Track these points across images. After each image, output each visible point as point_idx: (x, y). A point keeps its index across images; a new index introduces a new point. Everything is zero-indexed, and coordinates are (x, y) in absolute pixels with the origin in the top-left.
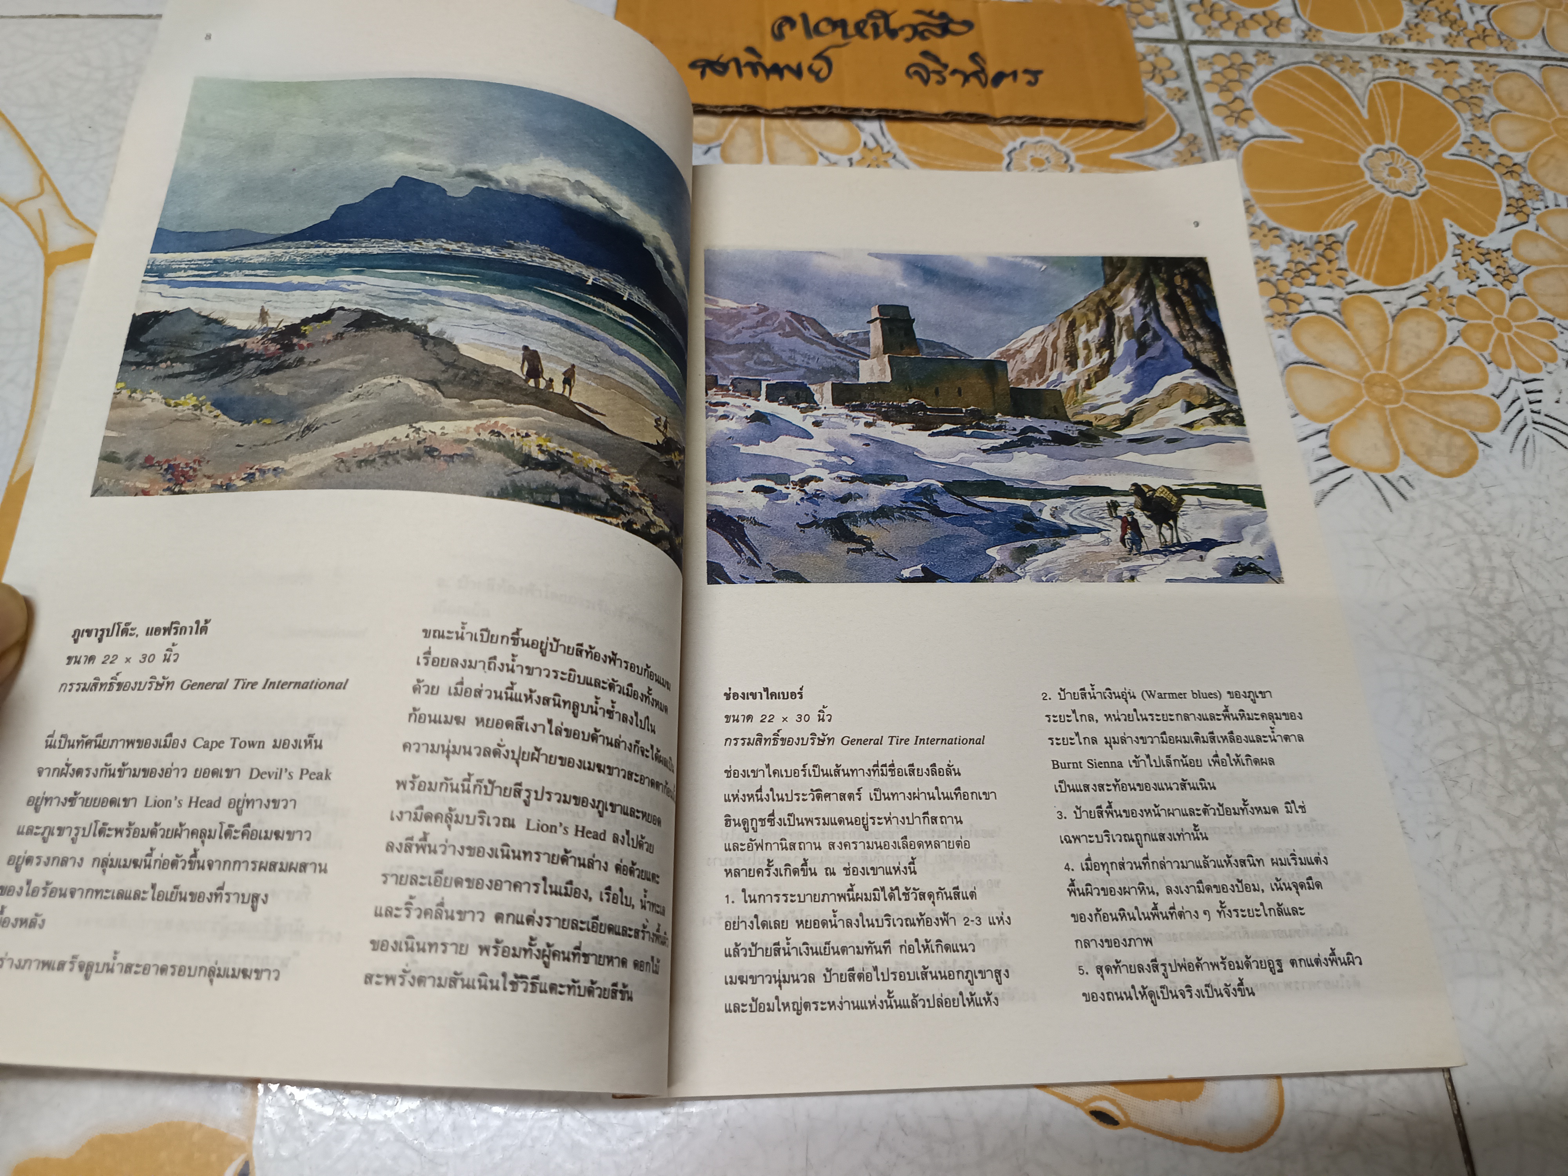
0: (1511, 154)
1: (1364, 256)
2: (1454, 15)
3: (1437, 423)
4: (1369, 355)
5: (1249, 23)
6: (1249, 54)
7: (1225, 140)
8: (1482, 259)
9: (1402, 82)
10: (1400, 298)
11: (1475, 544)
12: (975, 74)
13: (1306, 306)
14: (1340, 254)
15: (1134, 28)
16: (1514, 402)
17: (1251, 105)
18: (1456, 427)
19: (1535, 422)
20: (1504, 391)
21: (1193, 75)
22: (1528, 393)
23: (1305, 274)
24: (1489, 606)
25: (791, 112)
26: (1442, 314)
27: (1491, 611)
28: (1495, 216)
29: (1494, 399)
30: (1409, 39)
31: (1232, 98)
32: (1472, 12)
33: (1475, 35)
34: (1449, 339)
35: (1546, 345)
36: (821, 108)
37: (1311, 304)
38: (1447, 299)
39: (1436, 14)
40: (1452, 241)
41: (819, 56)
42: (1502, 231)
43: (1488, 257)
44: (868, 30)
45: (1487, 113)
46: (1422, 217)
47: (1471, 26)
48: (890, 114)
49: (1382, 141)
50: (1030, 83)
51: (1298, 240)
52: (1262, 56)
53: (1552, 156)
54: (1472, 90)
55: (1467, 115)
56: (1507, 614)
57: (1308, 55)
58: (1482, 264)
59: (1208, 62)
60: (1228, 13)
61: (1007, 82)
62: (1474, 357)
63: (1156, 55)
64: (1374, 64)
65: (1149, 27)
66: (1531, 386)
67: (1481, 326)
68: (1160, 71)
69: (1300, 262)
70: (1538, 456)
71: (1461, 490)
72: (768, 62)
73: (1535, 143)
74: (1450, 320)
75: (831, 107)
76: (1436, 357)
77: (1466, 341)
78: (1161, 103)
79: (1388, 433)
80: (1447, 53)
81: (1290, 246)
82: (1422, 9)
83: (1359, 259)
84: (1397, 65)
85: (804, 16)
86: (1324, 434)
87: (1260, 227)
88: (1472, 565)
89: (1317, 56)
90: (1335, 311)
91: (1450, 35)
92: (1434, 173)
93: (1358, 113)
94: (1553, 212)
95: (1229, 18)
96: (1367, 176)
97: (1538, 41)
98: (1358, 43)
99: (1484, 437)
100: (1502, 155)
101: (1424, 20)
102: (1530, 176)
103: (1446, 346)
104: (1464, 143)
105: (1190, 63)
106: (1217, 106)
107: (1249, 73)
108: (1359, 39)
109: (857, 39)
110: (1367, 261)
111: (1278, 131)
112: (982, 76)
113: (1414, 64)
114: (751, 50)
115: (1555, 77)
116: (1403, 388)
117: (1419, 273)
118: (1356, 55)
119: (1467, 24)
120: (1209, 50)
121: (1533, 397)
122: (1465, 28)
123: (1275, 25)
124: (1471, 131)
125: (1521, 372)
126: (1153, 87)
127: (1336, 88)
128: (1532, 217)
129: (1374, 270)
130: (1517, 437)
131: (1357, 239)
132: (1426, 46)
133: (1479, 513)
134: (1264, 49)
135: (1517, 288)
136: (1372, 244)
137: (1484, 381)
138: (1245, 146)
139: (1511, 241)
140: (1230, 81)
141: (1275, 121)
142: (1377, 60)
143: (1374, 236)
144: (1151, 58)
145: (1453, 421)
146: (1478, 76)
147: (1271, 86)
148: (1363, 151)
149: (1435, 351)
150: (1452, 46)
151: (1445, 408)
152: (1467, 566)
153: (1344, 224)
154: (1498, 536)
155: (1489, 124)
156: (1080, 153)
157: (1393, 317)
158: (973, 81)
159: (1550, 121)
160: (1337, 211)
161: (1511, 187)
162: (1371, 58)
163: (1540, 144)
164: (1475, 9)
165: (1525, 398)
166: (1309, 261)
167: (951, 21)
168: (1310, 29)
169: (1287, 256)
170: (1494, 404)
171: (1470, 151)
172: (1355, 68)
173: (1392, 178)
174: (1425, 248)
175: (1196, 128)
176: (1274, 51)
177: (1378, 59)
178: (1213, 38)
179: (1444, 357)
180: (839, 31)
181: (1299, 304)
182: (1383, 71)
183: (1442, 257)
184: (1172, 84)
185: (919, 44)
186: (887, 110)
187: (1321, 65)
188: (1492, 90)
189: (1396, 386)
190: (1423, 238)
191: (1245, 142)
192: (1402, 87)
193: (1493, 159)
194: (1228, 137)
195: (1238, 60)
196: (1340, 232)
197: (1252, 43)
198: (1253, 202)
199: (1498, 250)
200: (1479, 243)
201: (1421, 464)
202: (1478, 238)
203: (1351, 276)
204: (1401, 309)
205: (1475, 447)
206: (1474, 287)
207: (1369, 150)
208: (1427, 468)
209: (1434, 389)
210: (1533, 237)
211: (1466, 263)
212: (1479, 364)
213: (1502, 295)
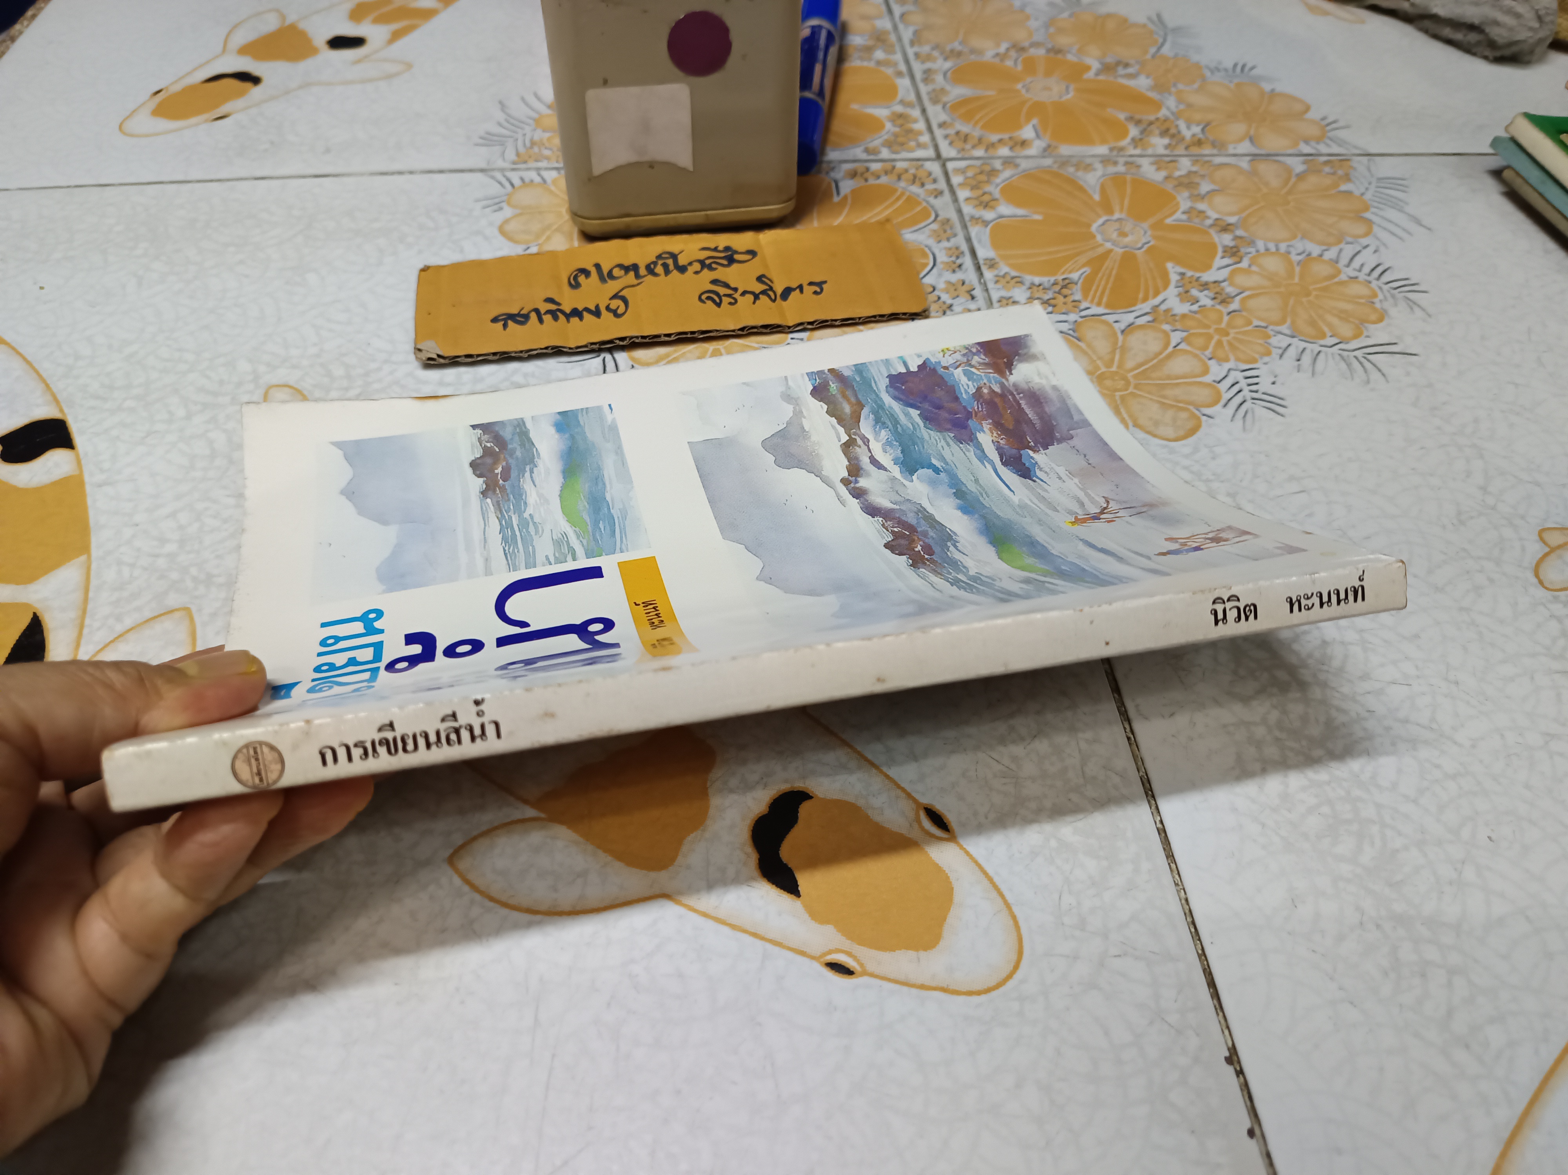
0: (1225, 218)
1: (1096, 293)
2: (1173, 132)
3: (1164, 404)
4: (1100, 358)
5: (999, 145)
6: (997, 164)
7: (974, 221)
8: (1202, 289)
9: (1128, 175)
10: (1129, 318)
14: (1074, 290)
16: (1233, 385)
17: (997, 197)
18: (1182, 405)
19: (1253, 399)
20: (1224, 378)
21: (948, 180)
22: (1246, 378)
26: (1167, 327)
28: (1212, 259)
29: (1216, 383)
30: (1135, 148)
31: (981, 193)
32: (1189, 129)
33: (1192, 144)
34: (1173, 344)
38: (1170, 316)
39: (1158, 131)
40: (1174, 277)
42: (1219, 269)
45: (1203, 192)
46: (1147, 263)
47: (1188, 138)
49: (1112, 215)
51: (1037, 283)
52: (1007, 165)
53: (1259, 218)
54: (1189, 178)
55: (1186, 194)
57: (1047, 162)
58: (1201, 293)
59: (961, 170)
60: (980, 139)
63: (916, 169)
64: (1104, 165)
65: (911, 150)
66: (1250, 374)
67: (1201, 334)
68: (920, 178)
69: (1039, 298)
70: (1256, 423)
71: (1186, 450)
73: (1246, 210)
74: (1174, 331)
76: (1161, 357)
77: (1189, 344)
79: (1118, 411)
80: (1167, 155)
81: (1030, 288)
82: (1146, 129)
83: (1092, 293)
84: (1125, 165)
87: (1004, 276)
89: (1056, 162)
90: (1070, 330)
91: (1170, 144)
92: (1159, 235)
93: (1090, 197)
94: (1263, 254)
95: (980, 142)
96: (1099, 238)
97: (1246, 144)
98: (1091, 153)
99: (1206, 411)
100: (1216, 219)
101: (1148, 136)
102: (1243, 232)
103: (1170, 349)
104: (1184, 213)
105: (946, 174)
106: (967, 199)
107: (997, 176)
108: (1091, 150)
110: (1098, 294)
111: (1020, 212)
113: (1139, 164)
115: (1262, 167)
116: (1132, 380)
117: (1145, 299)
118: (1088, 160)
119: (1184, 136)
120: (962, 164)
121: (1251, 381)
122: (1183, 139)
123: (1019, 145)
124: (1190, 204)
125: (1239, 364)
126: (913, 189)
127: (1072, 182)
128: (1245, 259)
129: (1105, 300)
130: (1237, 410)
131: (1089, 280)
132: (1150, 152)
133: (1204, 466)
134: (1009, 160)
135: (1234, 307)
136: (1103, 283)
137: (1206, 371)
138: (991, 225)
140: (980, 182)
141: (1019, 205)
142: (1107, 163)
143: (1104, 279)
144: (912, 170)
145: (1180, 402)
146: (1194, 169)
147: (1015, 183)
148: (1095, 221)
149: (1160, 353)
150: (1172, 151)
151: (1169, 392)
153: (1077, 270)
154: (1222, 482)
155: (1206, 199)
157: (1122, 331)
159: (1259, 195)
160: (1072, 262)
161: (1226, 239)
162: (1102, 162)
163: (1250, 210)
164: (1191, 127)
165: (1243, 383)
166: (1046, 297)
168: (1049, 147)
169: (1027, 294)
170: (1215, 387)
171: (1189, 218)
172: (1088, 169)
173: (1121, 238)
174: (1150, 282)
175: (950, 214)
176: (1018, 161)
177: (1108, 161)
178: (967, 156)
179: (1169, 356)
182: (1112, 169)
183: (1166, 287)
184: (930, 187)
187: (1058, 168)
188: (1207, 178)
189: (1125, 378)
190: (1149, 276)
191: (992, 221)
192: (1129, 179)
193: (1209, 221)
194: (978, 218)
195: (987, 168)
196: (1075, 276)
197: (999, 158)
198: (997, 260)
199: (1215, 282)
200: (1199, 278)
201: (1149, 433)
202: (1197, 275)
203: (1084, 305)
204: (1129, 325)
205: (1199, 419)
206: (1195, 307)
207: (1101, 221)
208: (1155, 436)
209: (1160, 379)
210: (1247, 271)
211: (1187, 292)
212: (1200, 360)
213: (1220, 312)
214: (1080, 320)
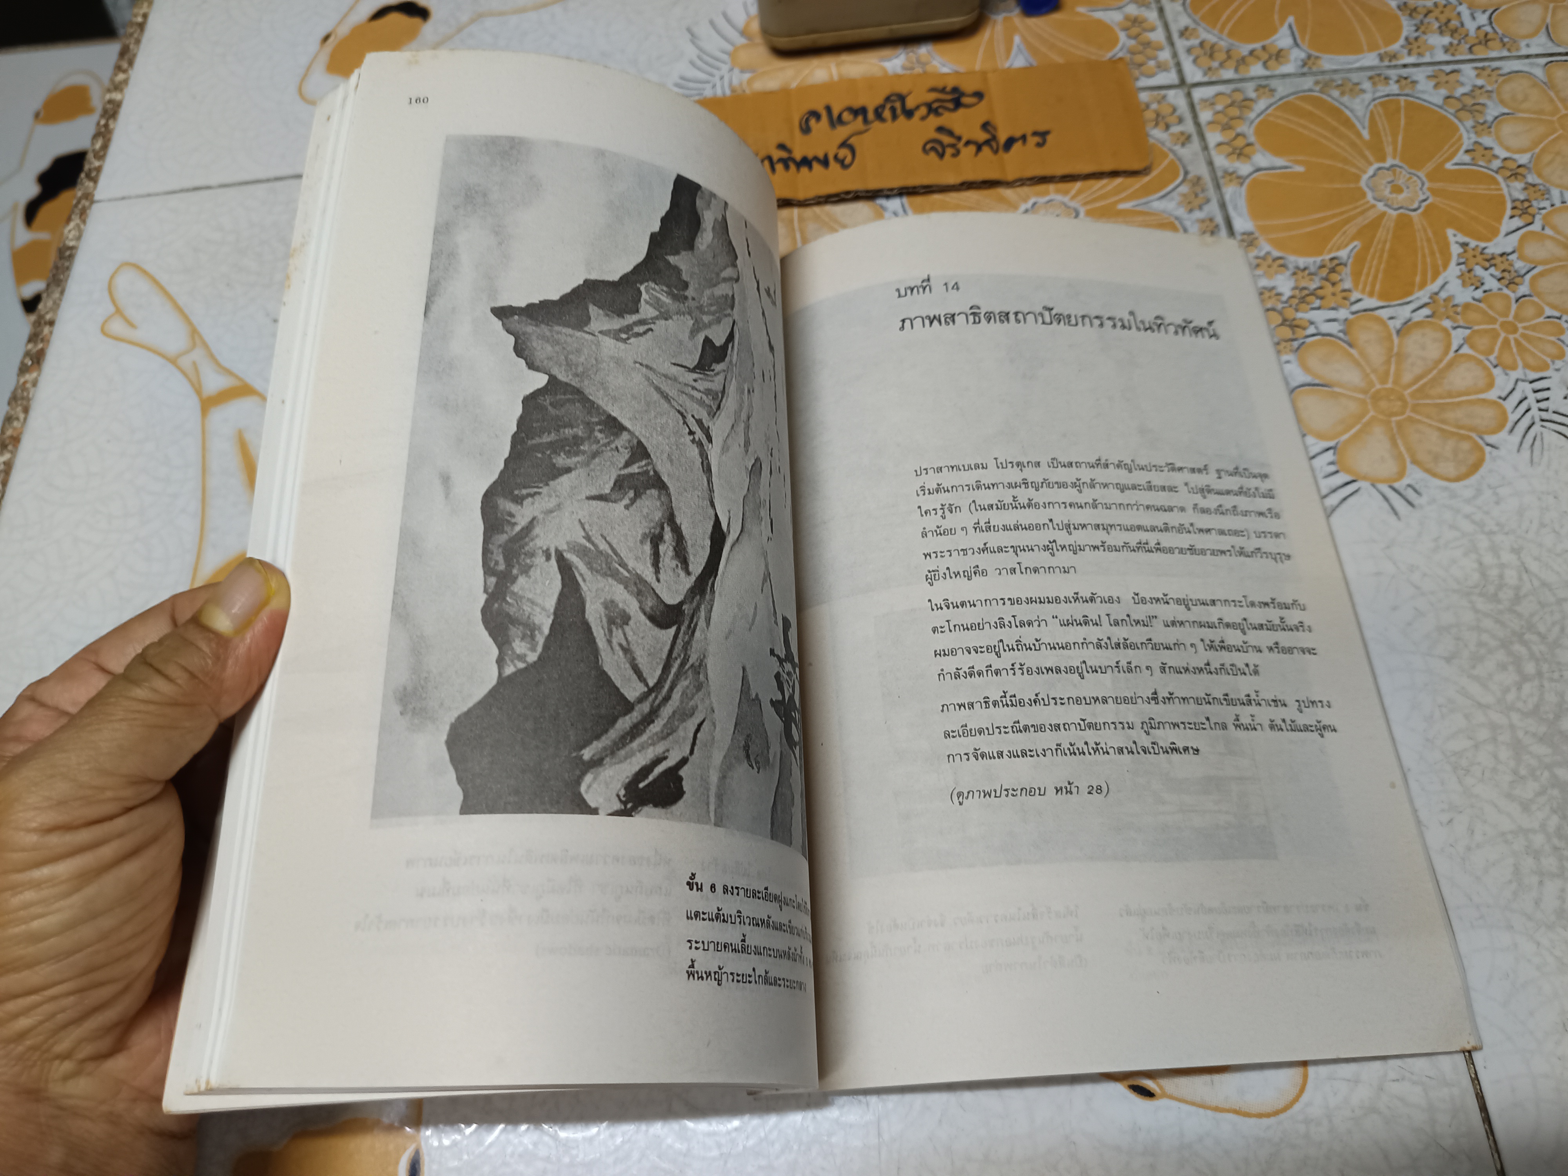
0: (1516, 156)
1: (1368, 275)
2: (1454, 23)
3: (1443, 431)
4: (1374, 371)
5: (1250, 59)
6: (1250, 89)
7: (1228, 178)
8: (1487, 264)
9: (1402, 98)
10: (1405, 312)
11: (1483, 543)
12: (987, 142)
13: (1311, 330)
14: (1343, 275)
15: (1137, 79)
16: (1521, 402)
17: (1252, 139)
18: (1462, 432)
19: (1543, 420)
20: (1511, 392)
21: (1195, 117)
22: (1536, 391)
23: (1312, 298)
24: (1499, 601)
25: (822, 200)
26: (1447, 324)
27: (1501, 607)
28: (1499, 219)
29: (1501, 401)
30: (1410, 53)
31: (1234, 135)
32: (1474, 18)
33: (1476, 41)
34: (1454, 347)
35: (1553, 343)
36: (848, 193)
37: (1316, 328)
38: (1451, 308)
39: (1436, 25)
40: (1456, 250)
41: (844, 144)
42: (1508, 234)
43: (1493, 262)
44: (887, 114)
45: (1490, 118)
46: (1425, 231)
47: (1472, 32)
48: (911, 190)
49: (1383, 159)
50: (1039, 145)
51: (1302, 266)
52: (1262, 90)
53: (1558, 153)
54: (1474, 97)
55: (1470, 123)
56: (1518, 608)
57: (1308, 83)
58: (1486, 269)
59: (1210, 103)
60: (1228, 52)
61: (1017, 147)
62: (1479, 362)
63: (1159, 102)
64: (1374, 84)
65: (1151, 76)
66: (1538, 385)
67: (1486, 331)
68: (1163, 118)
69: (1305, 288)
70: (1546, 453)
71: (1468, 493)
72: (798, 156)
73: (1540, 142)
74: (1455, 328)
75: (856, 192)
76: (1441, 366)
77: (1472, 347)
78: (1165, 149)
79: (1394, 444)
80: (1448, 63)
81: (1294, 274)
82: (1422, 22)
83: (1363, 278)
84: (1398, 81)
85: (828, 109)
86: (1331, 452)
87: (1263, 259)
88: (1481, 564)
89: (1317, 83)
90: (1340, 331)
91: (1451, 44)
92: (1438, 185)
93: (1359, 135)
94: (1560, 209)
95: (1229, 57)
96: (1370, 196)
97: (1542, 38)
98: (1357, 65)
99: (1491, 439)
100: (1505, 159)
101: (1424, 33)
102: (1535, 176)
103: (1451, 354)
104: (1467, 151)
105: (1192, 106)
106: (1219, 144)
107: (1250, 108)
108: (1358, 61)
109: (877, 125)
110: (1370, 279)
111: (1279, 162)
112: (994, 144)
113: (1415, 78)
114: (782, 147)
115: (1559, 74)
116: (1409, 399)
117: (1423, 285)
118: (1355, 77)
119: (1468, 30)
120: (1211, 91)
121: (1540, 395)
122: (1467, 35)
123: (1274, 57)
124: (1474, 138)
125: (1528, 372)
126: (1157, 134)
127: (1336, 113)
128: (1538, 217)
129: (1378, 287)
130: (1524, 436)
131: (1360, 259)
132: (1427, 59)
133: (1487, 513)
134: (1264, 82)
135: (1523, 289)
136: (1375, 262)
137: (1490, 384)
138: (1248, 181)
139: (1516, 244)
140: (1232, 119)
141: (1277, 153)
142: (1377, 79)
143: (1377, 255)
144: (1154, 106)
145: (1459, 427)
146: (1479, 82)
147: (1271, 119)
148: (1365, 172)
149: (1440, 361)
150: (1453, 55)
151: (1450, 415)
152: (1475, 565)
153: (1347, 245)
154: (1507, 534)
155: (1492, 129)
156: (1089, 207)
157: (1398, 332)
158: (986, 150)
159: (1555, 118)
160: (1340, 234)
161: (1516, 190)
162: (1371, 78)
163: (1546, 141)
164: (1476, 15)
165: (1532, 397)
166: (1313, 286)
167: (963, 94)
168: (1309, 57)
169: (1291, 283)
170: (1500, 406)
171: (1473, 159)
172: (1355, 90)
173: (1394, 195)
174: (1428, 260)
175: (1200, 169)
176: (1273, 83)
177: (1377, 77)
178: (1214, 79)
179: (1450, 365)
180: (860, 118)
181: (1304, 329)
182: (1383, 90)
183: (1446, 266)
184: (1176, 129)
185: (934, 121)
186: (907, 188)
187: (1321, 91)
188: (1494, 95)
189: (1401, 398)
190: (1427, 251)
191: (1248, 176)
192: (1402, 104)
193: (1496, 164)
194: (1231, 174)
195: (1239, 97)
196: (1343, 254)
197: (1252, 79)
198: (1257, 235)
199: (1502, 255)
200: (1484, 248)
201: (1428, 471)
202: (1483, 245)
203: (1355, 296)
204: (1406, 323)
205: (1482, 450)
206: (1479, 294)
207: (1371, 172)
208: (1434, 475)
209: (1441, 397)
210: (1539, 237)
211: (1470, 271)
212: (1485, 368)
213: (1507, 297)
214: (1351, 317)
